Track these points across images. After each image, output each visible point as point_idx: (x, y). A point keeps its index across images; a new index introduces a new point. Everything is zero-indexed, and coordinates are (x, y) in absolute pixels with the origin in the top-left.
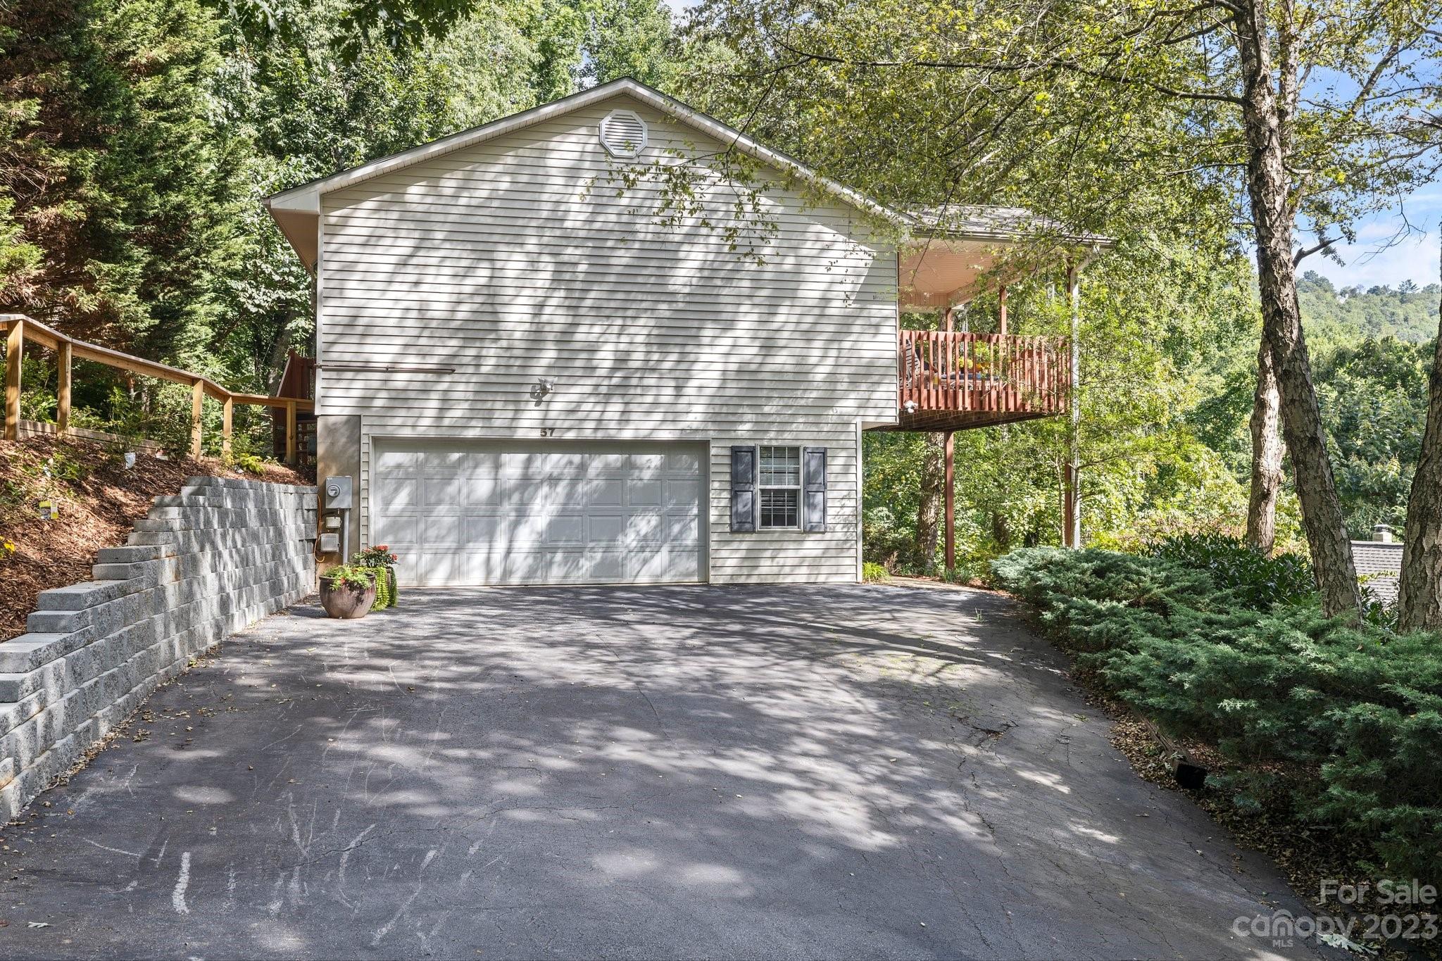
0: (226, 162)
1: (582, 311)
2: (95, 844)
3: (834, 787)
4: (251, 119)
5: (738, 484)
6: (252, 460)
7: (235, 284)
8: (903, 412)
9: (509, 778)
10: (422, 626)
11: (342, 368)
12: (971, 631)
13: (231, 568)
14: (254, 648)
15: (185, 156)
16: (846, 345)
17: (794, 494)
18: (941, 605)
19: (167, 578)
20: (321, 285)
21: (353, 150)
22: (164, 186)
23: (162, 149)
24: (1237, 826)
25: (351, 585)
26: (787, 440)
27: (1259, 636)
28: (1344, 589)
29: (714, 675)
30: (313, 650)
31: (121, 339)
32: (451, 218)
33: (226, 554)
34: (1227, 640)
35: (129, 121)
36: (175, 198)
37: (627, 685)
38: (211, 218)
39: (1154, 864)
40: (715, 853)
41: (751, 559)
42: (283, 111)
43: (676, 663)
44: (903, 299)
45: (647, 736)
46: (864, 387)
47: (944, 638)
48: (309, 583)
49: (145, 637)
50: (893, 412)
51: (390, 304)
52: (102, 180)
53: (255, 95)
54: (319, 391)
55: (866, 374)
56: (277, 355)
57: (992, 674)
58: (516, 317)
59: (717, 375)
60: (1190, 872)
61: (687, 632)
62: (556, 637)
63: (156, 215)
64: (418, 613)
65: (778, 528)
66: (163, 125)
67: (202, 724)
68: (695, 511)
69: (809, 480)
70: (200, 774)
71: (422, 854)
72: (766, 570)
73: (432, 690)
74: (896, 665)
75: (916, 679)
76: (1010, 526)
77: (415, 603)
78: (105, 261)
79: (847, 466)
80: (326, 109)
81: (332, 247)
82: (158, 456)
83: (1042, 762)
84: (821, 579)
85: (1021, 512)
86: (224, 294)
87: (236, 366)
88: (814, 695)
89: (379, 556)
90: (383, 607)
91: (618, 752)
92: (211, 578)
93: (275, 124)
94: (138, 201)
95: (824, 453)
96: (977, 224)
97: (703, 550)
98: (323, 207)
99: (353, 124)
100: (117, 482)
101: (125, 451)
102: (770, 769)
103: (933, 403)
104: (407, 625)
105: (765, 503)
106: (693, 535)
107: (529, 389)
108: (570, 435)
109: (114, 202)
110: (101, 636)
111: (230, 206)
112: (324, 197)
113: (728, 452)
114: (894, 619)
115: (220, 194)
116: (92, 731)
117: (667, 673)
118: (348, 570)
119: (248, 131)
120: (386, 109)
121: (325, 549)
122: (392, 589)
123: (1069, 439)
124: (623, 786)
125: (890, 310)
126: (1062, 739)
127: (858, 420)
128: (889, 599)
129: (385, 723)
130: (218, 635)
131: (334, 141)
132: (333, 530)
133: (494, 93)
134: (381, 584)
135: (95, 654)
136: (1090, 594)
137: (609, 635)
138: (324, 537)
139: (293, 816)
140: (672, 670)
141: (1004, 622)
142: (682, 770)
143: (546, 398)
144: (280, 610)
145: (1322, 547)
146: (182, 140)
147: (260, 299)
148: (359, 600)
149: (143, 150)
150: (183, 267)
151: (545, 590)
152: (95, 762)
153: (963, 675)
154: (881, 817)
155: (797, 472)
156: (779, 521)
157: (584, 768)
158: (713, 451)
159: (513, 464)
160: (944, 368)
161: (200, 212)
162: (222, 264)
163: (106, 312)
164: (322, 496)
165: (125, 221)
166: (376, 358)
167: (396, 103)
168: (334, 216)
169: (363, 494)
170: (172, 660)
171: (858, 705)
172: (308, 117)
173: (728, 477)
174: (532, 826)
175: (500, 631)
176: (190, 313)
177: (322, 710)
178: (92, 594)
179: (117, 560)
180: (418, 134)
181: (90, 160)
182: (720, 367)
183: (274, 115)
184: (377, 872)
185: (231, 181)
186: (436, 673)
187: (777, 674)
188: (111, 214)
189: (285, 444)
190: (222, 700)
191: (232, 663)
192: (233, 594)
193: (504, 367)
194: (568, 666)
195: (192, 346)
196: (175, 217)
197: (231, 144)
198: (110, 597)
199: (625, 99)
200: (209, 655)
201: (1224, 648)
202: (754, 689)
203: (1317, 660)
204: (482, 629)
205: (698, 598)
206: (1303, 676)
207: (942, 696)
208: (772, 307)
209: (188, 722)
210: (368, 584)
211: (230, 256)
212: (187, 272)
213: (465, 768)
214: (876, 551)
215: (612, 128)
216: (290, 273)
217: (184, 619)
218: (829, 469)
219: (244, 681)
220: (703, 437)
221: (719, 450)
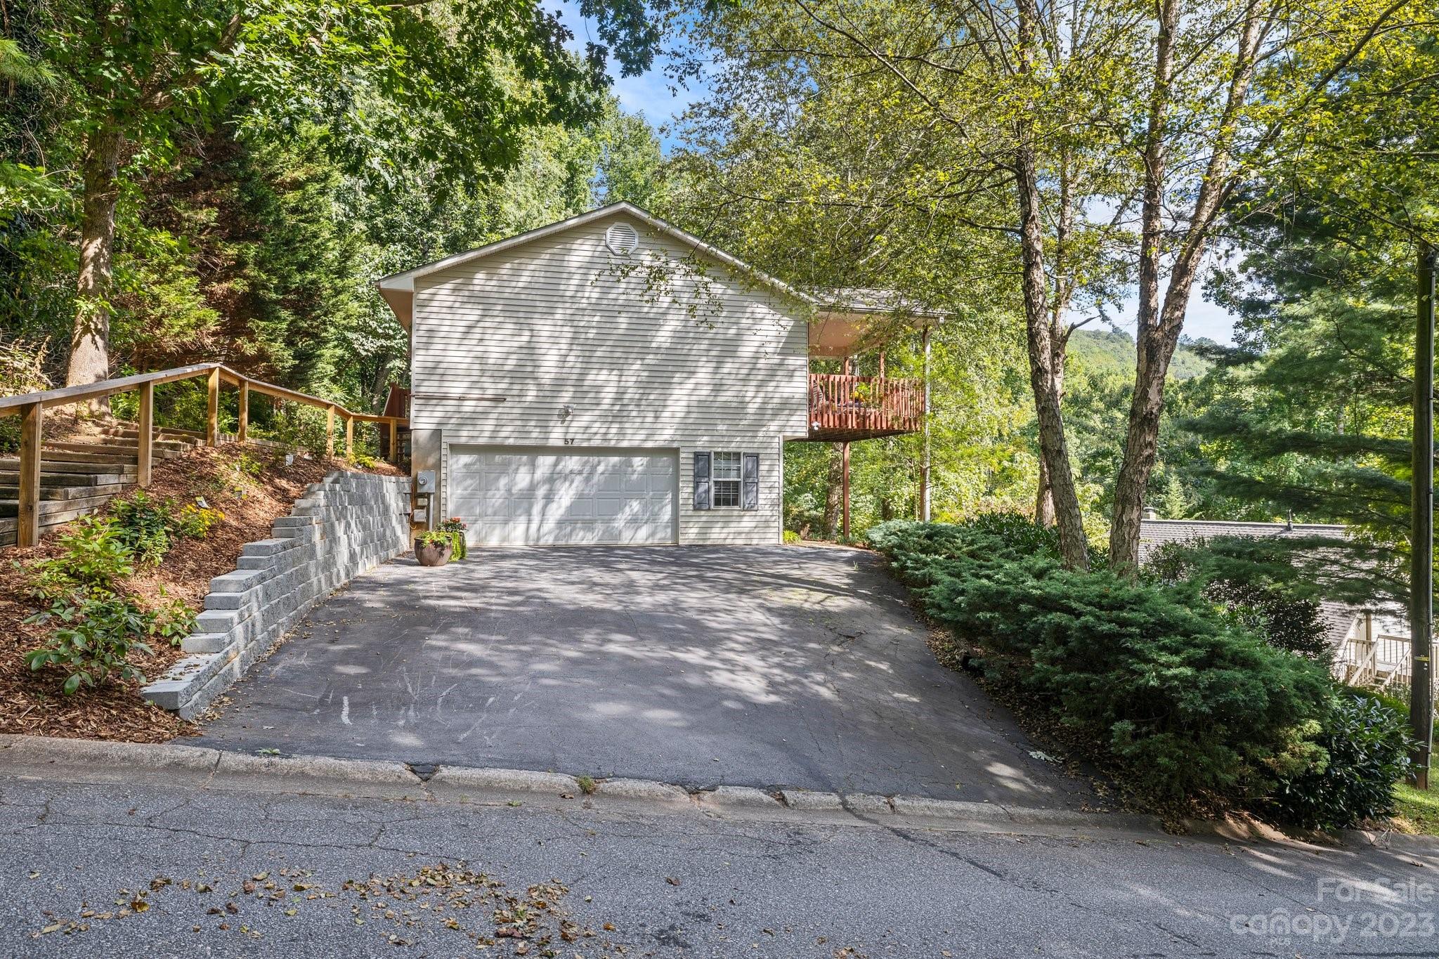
0: (346, 251)
1: (594, 360)
2: (291, 691)
3: (747, 669)
4: (362, 218)
5: (698, 478)
6: (367, 460)
7: (349, 335)
8: (811, 430)
9: (540, 662)
10: (482, 572)
11: (428, 398)
12: (849, 576)
13: (357, 534)
14: (372, 585)
15: (317, 247)
17: (737, 483)
18: (835, 560)
19: (317, 537)
20: (414, 340)
21: (434, 241)
22: (303, 267)
23: (301, 241)
24: (995, 693)
25: (436, 544)
26: (732, 448)
27: (1006, 575)
28: (1077, 547)
29: (676, 603)
30: (411, 587)
31: (272, 374)
32: (506, 295)
33: (353, 525)
34: (988, 577)
35: (279, 223)
36: (311, 276)
37: (618, 608)
38: (335, 289)
39: (936, 712)
40: (665, 702)
41: (707, 528)
42: (385, 212)
43: (651, 595)
44: (813, 351)
45: (629, 638)
46: (786, 413)
47: (830, 580)
48: (405, 542)
49: (303, 576)
50: (804, 429)
51: (463, 354)
52: (260, 263)
53: (365, 201)
54: (413, 413)
55: (786, 406)
56: (379, 384)
57: (857, 603)
58: (549, 365)
60: (958, 717)
61: (660, 576)
62: (573, 578)
63: (297, 288)
64: (480, 563)
65: (726, 508)
66: (302, 225)
67: (345, 629)
68: (670, 496)
69: (747, 476)
70: (347, 658)
71: (487, 699)
72: (717, 535)
73: (491, 611)
74: (796, 597)
75: (807, 605)
76: (892, 507)
77: (478, 557)
78: (261, 320)
79: (773, 465)
80: (415, 211)
81: (422, 315)
82: (306, 457)
83: (880, 655)
84: (755, 542)
85: (900, 497)
86: (344, 342)
87: (350, 391)
88: (740, 615)
89: (454, 525)
90: (457, 559)
91: (612, 648)
92: (344, 539)
93: (379, 221)
94: (284, 278)
95: (757, 456)
96: (862, 303)
97: (675, 522)
98: (416, 287)
99: (435, 222)
100: (282, 474)
101: (284, 455)
102: (707, 658)
103: (831, 424)
104: (473, 571)
105: (718, 491)
106: (667, 514)
107: (557, 412)
108: (585, 444)
109: (269, 280)
110: (280, 573)
111: (349, 281)
112: (417, 280)
113: (692, 456)
114: (800, 568)
115: (342, 273)
116: (275, 633)
117: (645, 601)
118: (434, 534)
119: (360, 226)
120: (458, 212)
121: (416, 520)
122: (463, 547)
123: (921, 449)
124: (612, 667)
125: (802, 361)
126: (896, 642)
127: (781, 435)
128: (800, 555)
129: (462, 630)
130: (347, 575)
131: (421, 234)
132: (422, 507)
133: (535, 202)
134: (455, 543)
135: (278, 583)
136: (922, 551)
137: (608, 578)
138: (416, 511)
139: (407, 679)
140: (649, 599)
141: (873, 570)
142: (652, 658)
143: (569, 418)
144: (387, 561)
145: (1063, 520)
146: (315, 235)
147: (368, 346)
148: (441, 554)
149: (288, 242)
150: (315, 324)
151: (568, 549)
152: (281, 649)
153: (839, 603)
154: (773, 687)
155: (739, 469)
156: (727, 503)
157: (588, 657)
158: (682, 455)
159: (545, 462)
160: (839, 400)
161: (328, 285)
162: (344, 322)
163: (262, 356)
164: (415, 484)
165: (276, 292)
166: (452, 390)
167: (465, 207)
168: (425, 294)
169: (443, 483)
170: (320, 590)
171: (768, 622)
172: (402, 217)
173: (692, 473)
174: (553, 687)
175: (535, 574)
176: (319, 356)
177: (420, 622)
178: (276, 546)
179: (287, 525)
180: (481, 230)
181: (252, 250)
183: (378, 215)
184: (460, 708)
185: (349, 263)
186: (493, 601)
187: (718, 601)
188: (265, 287)
189: (388, 448)
190: (355, 615)
191: (358, 594)
192: (358, 549)
193: (541, 399)
194: (581, 597)
195: (321, 379)
196: (310, 289)
197: (349, 240)
198: (285, 548)
199: (623, 216)
200: (343, 589)
201: (985, 581)
202: (702, 611)
203: (1033, 587)
204: (523, 572)
205: (670, 554)
206: (1027, 598)
207: (824, 616)
208: (719, 364)
209: (335, 628)
210: (447, 543)
211: (349, 316)
212: (317, 327)
213: (513, 656)
214: (795, 523)
215: (614, 237)
216: (390, 328)
217: (329, 564)
218: (761, 468)
219: (369, 605)
220: (675, 445)
221: (685, 457)
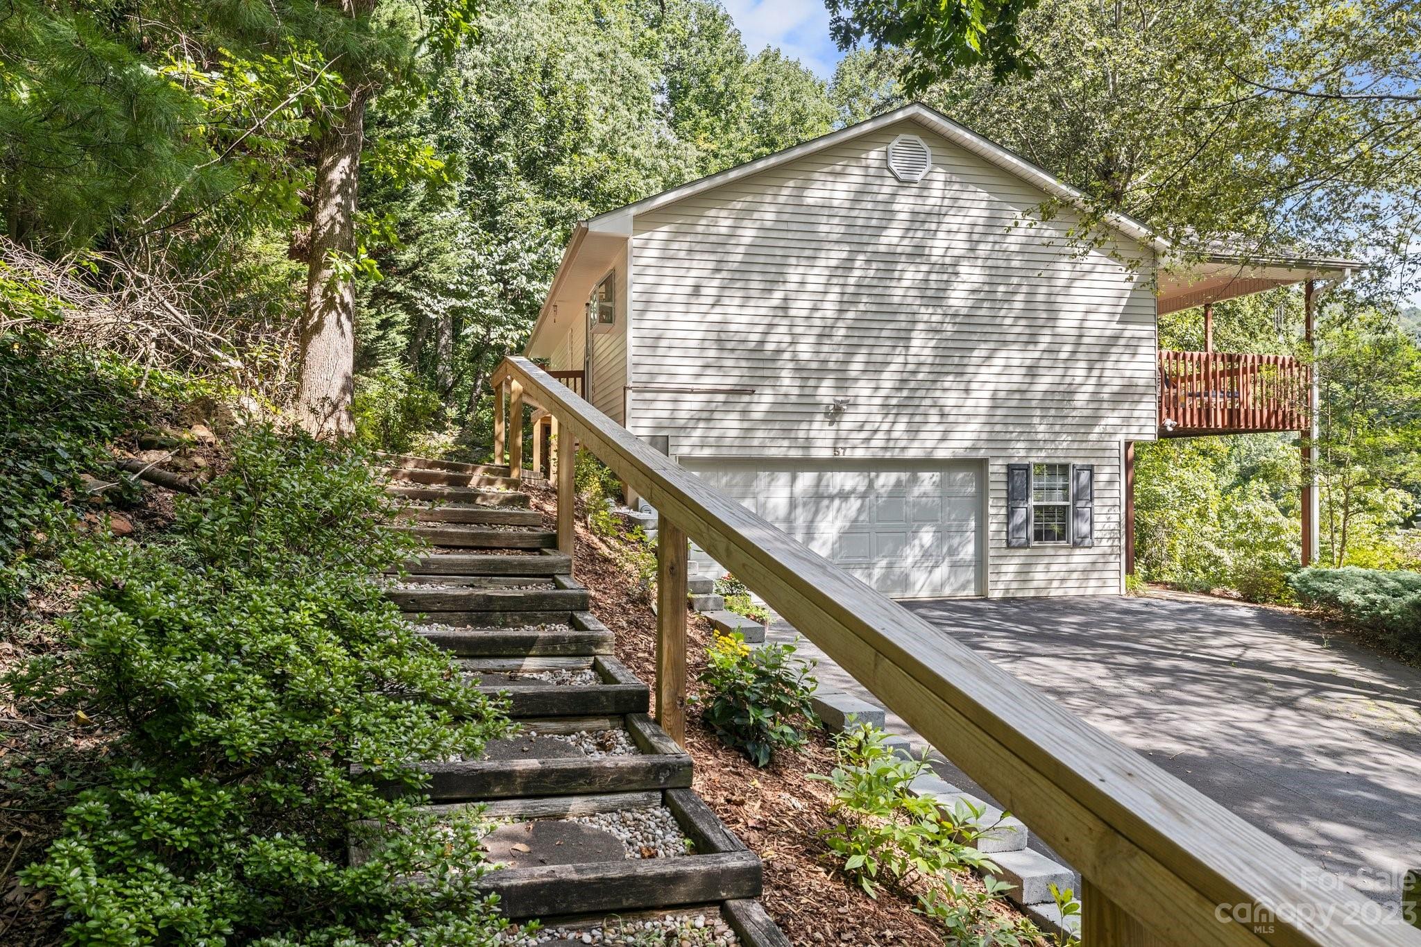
1: (865, 333)
5: (1014, 497)
8: (1162, 430)
11: (648, 390)
16: (1109, 365)
17: (1064, 508)
26: (1058, 457)
41: (1024, 574)
46: (1126, 406)
50: (1152, 430)
54: (629, 413)
55: (1127, 394)
59: (988, 395)
65: (1050, 543)
68: (972, 524)
69: (1078, 496)
72: (1039, 584)
79: (1111, 482)
81: (636, 270)
84: (1088, 591)
95: (1091, 470)
97: (980, 564)
103: (1196, 422)
105: (1038, 519)
106: (969, 551)
107: (821, 410)
112: (634, 220)
113: (1004, 470)
125: (1149, 331)
127: (1121, 438)
143: (841, 418)
155: (1065, 488)
156: (1050, 536)
158: (991, 469)
159: (806, 479)
166: (679, 378)
168: (641, 239)
173: (1004, 494)
182: (991, 386)
199: (909, 125)
215: (898, 152)
218: (1096, 486)
220: (981, 454)
221: (997, 469)
